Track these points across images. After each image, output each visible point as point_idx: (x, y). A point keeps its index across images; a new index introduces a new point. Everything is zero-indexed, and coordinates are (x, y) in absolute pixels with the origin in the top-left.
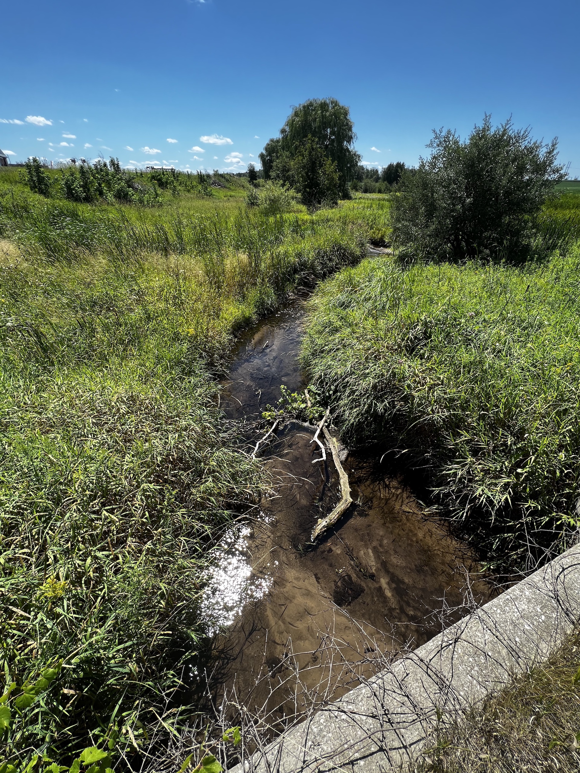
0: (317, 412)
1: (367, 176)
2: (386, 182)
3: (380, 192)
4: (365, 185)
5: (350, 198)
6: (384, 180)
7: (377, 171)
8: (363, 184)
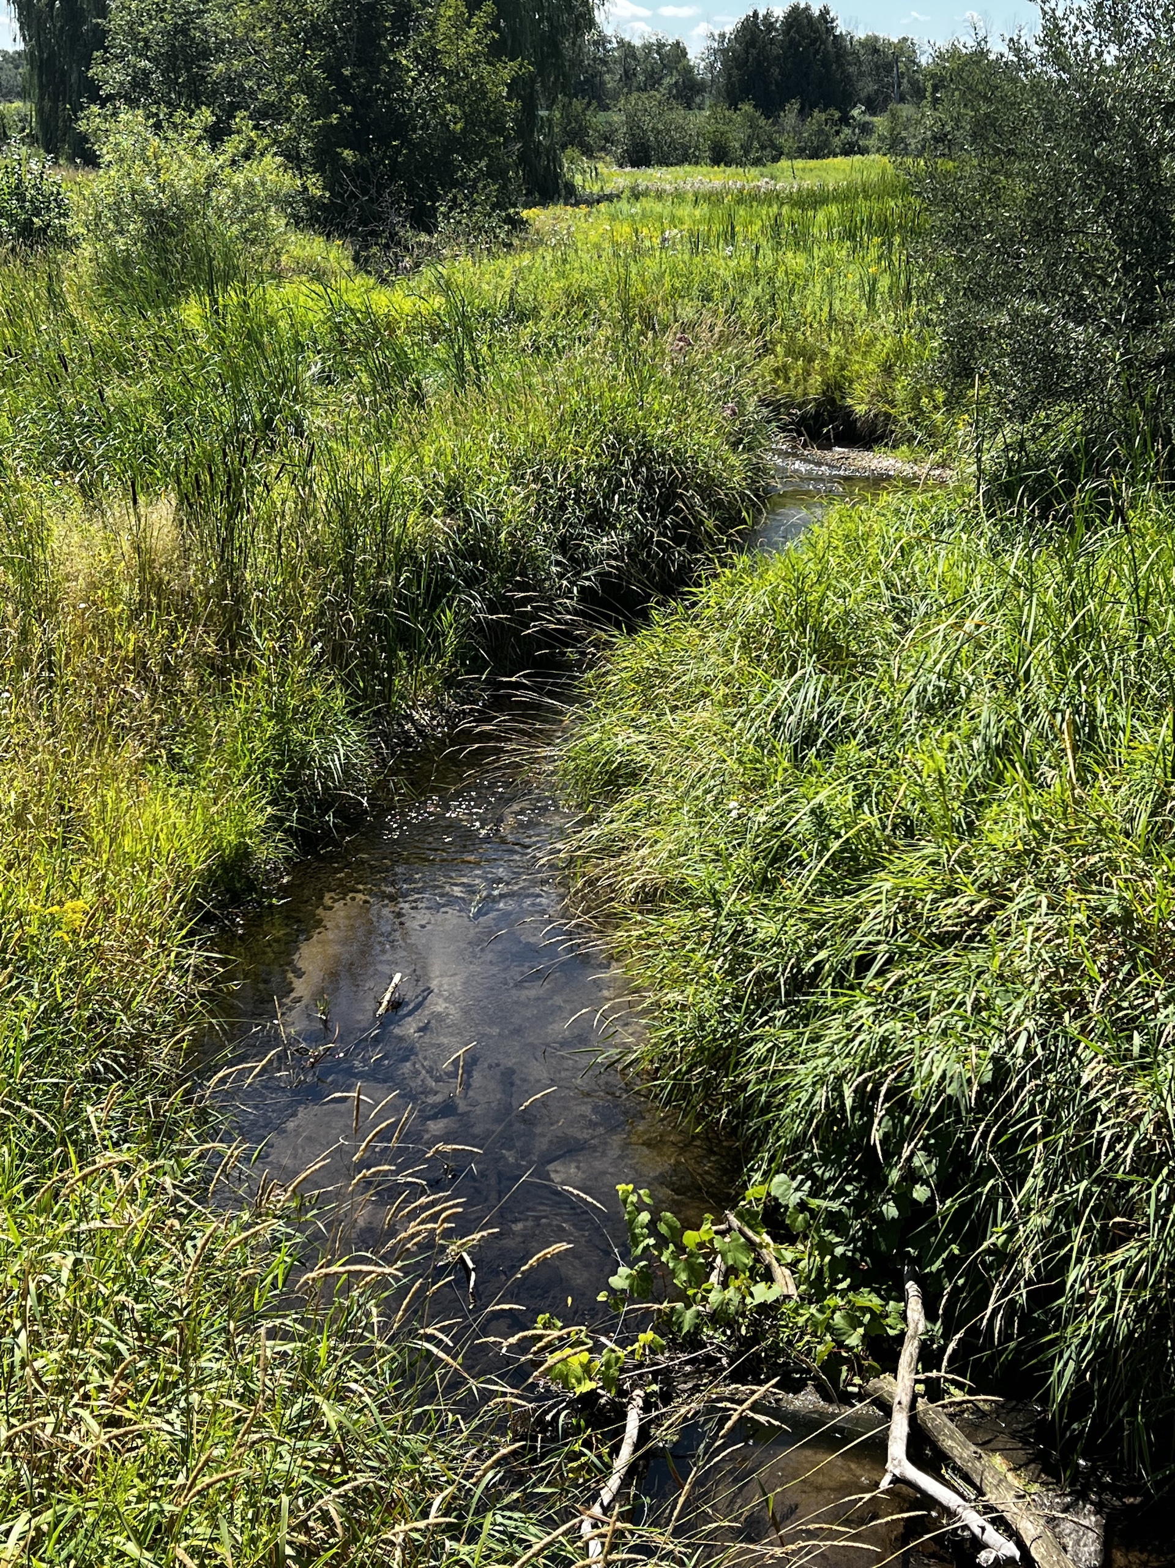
0: (855, 1323)
1: (628, 75)
2: (746, 107)
3: (720, 156)
4: (632, 122)
5: (570, 195)
6: (733, 97)
7: (679, 52)
8: (617, 118)
